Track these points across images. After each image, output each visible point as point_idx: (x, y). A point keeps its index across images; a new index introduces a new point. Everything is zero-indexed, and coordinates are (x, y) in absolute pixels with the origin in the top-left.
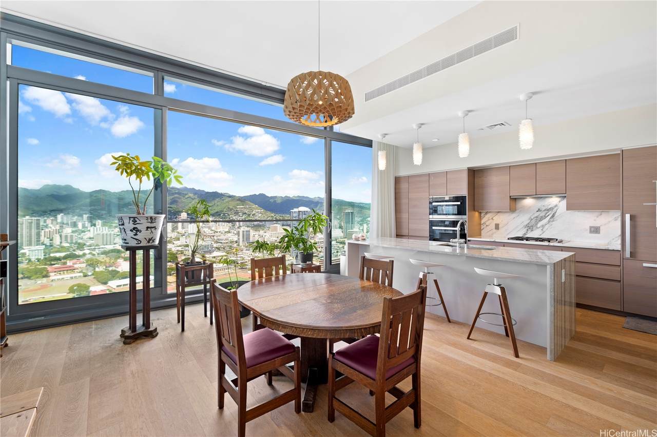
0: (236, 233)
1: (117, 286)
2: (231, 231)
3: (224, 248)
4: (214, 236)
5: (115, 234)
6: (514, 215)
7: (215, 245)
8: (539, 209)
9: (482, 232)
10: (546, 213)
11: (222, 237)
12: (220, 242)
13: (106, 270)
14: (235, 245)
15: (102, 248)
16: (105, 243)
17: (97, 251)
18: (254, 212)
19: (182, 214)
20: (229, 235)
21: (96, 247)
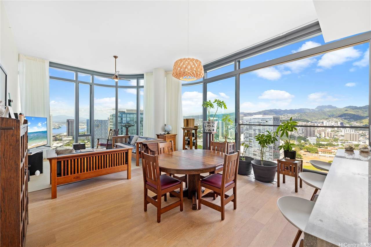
15: (350, 142)
21: (346, 142)
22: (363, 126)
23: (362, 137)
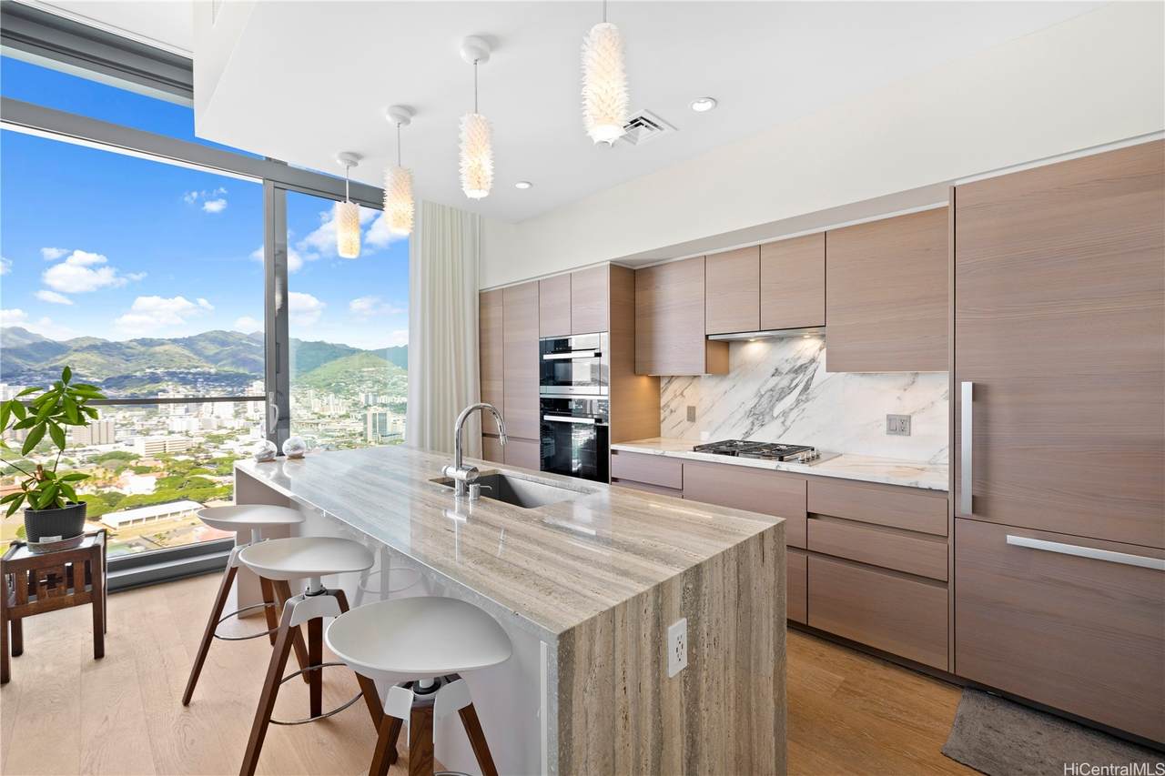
0: (360, 417)
1: (121, 524)
2: (351, 414)
3: (337, 447)
4: (317, 424)
5: (116, 424)
6: (725, 385)
7: (319, 442)
8: (777, 370)
9: (662, 426)
10: (792, 381)
11: (335, 425)
12: (329, 436)
13: (97, 492)
14: (359, 440)
15: (91, 450)
16: (96, 441)
17: (79, 456)
18: (395, 379)
19: (254, 384)
20: (348, 421)
21: (77, 449)
22: (126, 396)
23: (124, 428)
